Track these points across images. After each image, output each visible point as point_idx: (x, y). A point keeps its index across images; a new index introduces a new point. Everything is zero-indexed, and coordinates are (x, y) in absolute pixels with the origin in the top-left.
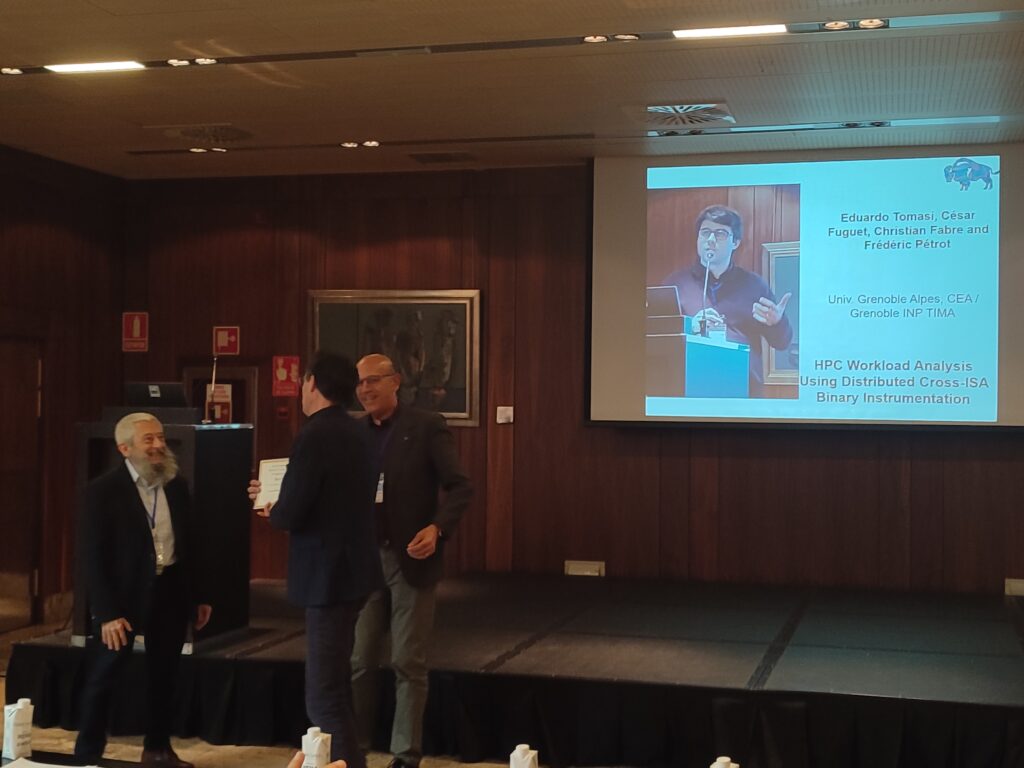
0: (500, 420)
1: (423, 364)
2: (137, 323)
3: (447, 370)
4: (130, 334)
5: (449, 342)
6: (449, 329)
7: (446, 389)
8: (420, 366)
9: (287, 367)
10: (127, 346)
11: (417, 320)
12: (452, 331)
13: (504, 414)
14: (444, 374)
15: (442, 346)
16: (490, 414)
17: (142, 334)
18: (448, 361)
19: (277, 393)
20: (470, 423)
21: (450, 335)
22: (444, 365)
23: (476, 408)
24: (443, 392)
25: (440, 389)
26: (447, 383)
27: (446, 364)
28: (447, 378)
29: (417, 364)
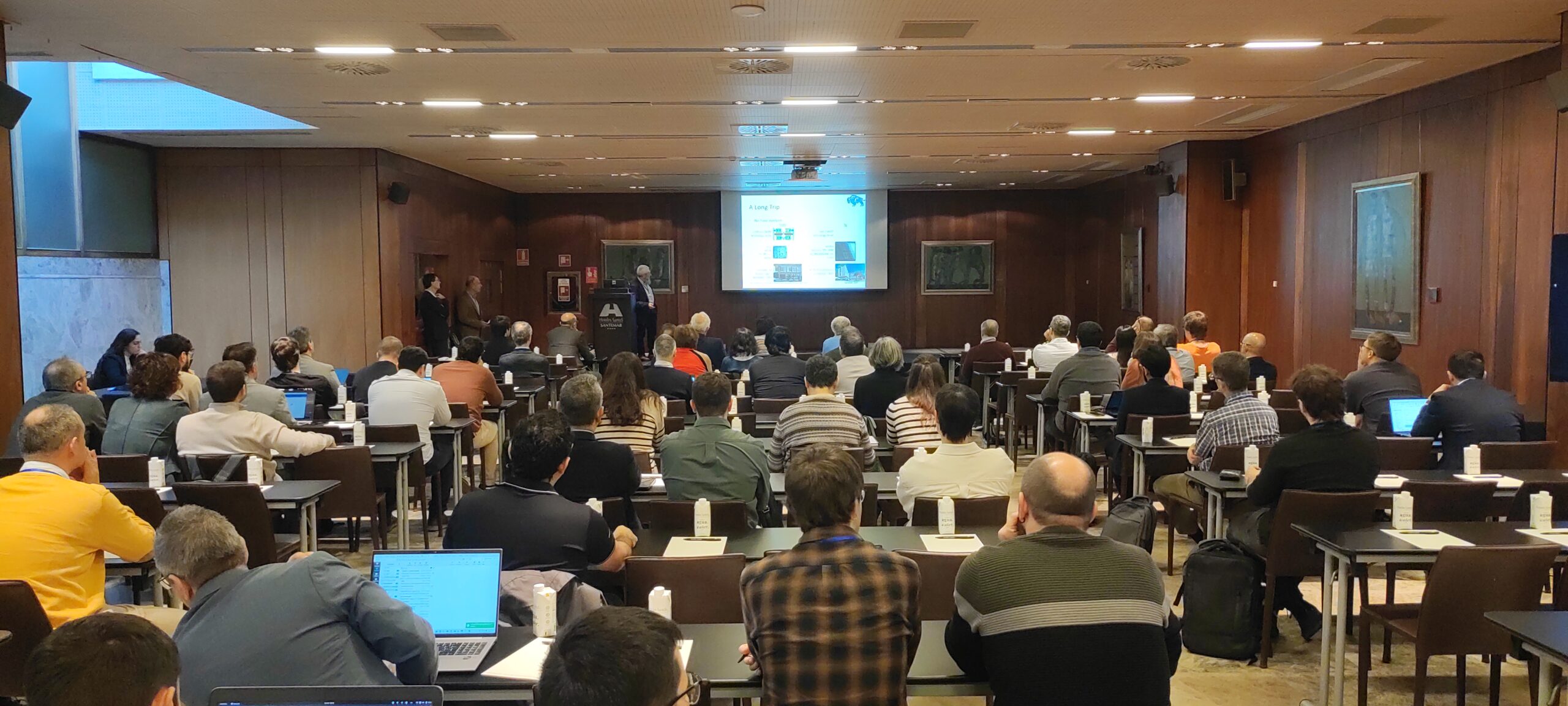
0: (683, 291)
2: (523, 254)
3: (661, 271)
4: (520, 258)
7: (661, 279)
9: (592, 271)
10: (520, 263)
11: (648, 252)
13: (684, 289)
14: (659, 273)
15: (659, 262)
16: (679, 289)
17: (526, 259)
18: (661, 268)
19: (588, 282)
22: (659, 270)
23: (673, 287)
26: (661, 277)
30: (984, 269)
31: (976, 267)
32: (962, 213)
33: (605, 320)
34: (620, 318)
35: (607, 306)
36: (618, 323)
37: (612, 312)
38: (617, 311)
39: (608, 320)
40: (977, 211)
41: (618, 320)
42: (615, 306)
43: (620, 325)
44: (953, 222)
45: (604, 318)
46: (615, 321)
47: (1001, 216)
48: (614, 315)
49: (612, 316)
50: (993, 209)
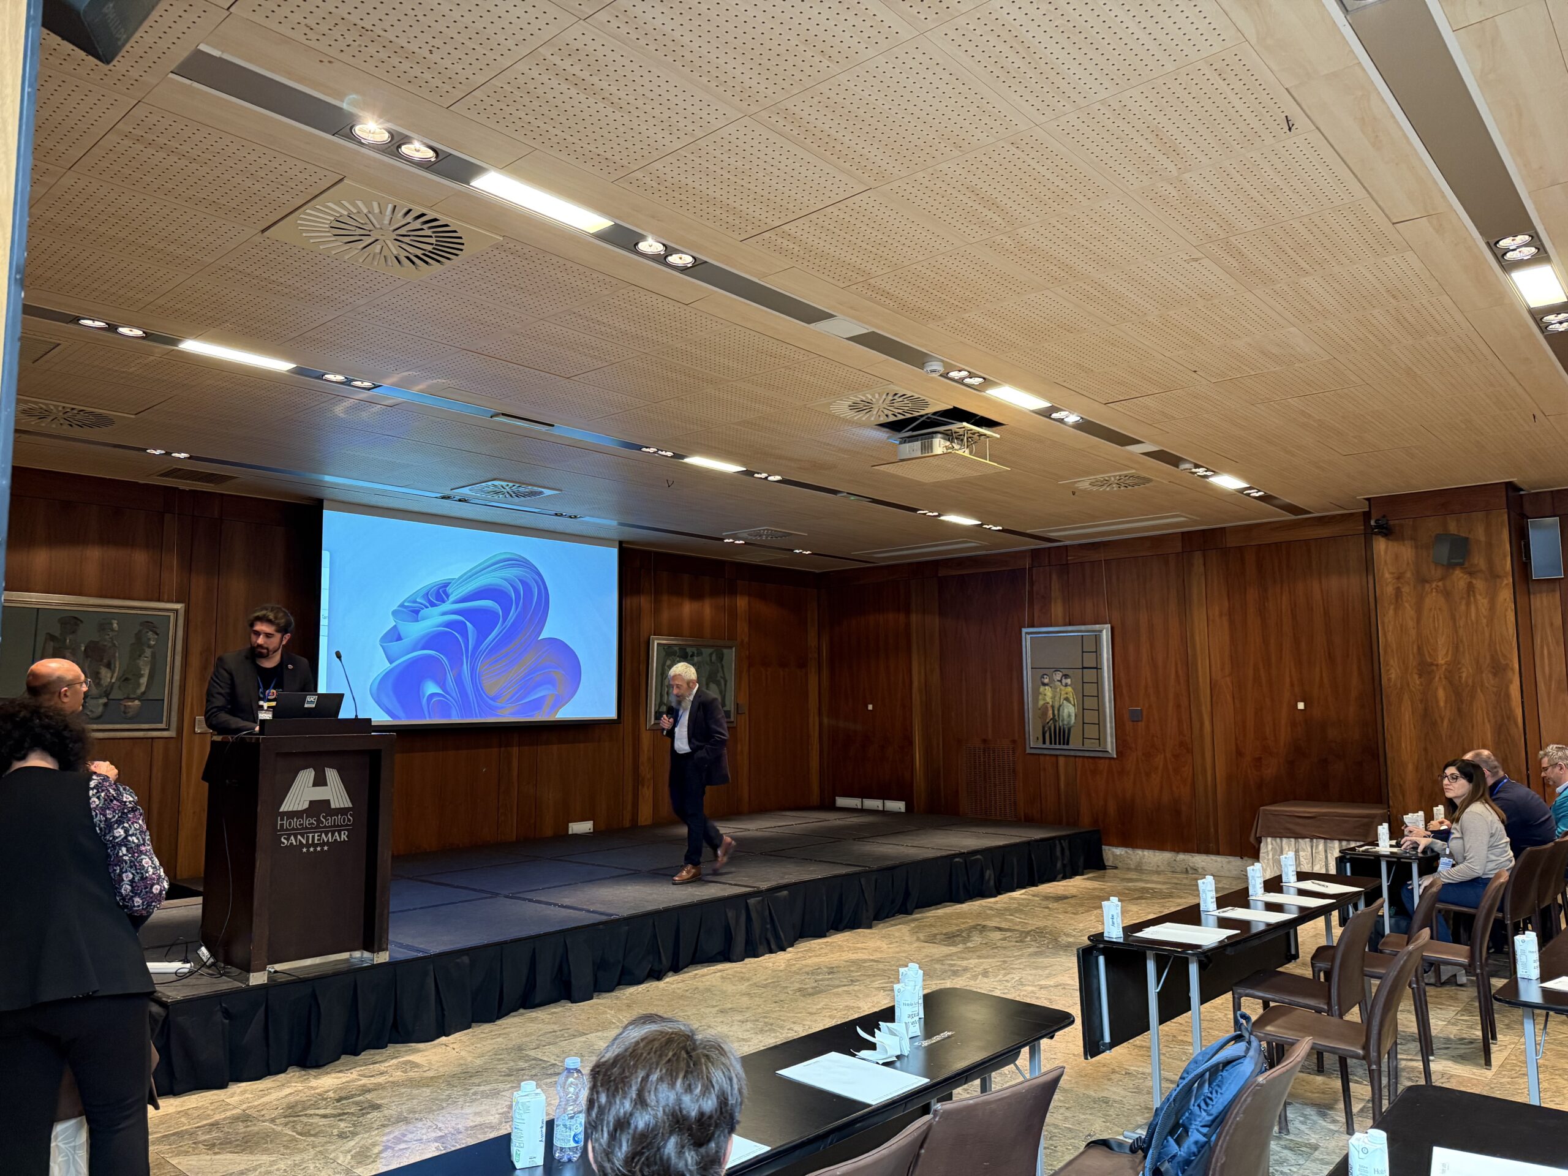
0: (198, 729)
1: (116, 675)
5: (148, 652)
6: (149, 639)
7: (140, 700)
8: (111, 678)
11: (113, 630)
12: (152, 643)
14: (139, 685)
15: (140, 656)
18: (146, 672)
20: (165, 734)
21: (149, 646)
23: (174, 719)
24: (137, 702)
25: (134, 699)
26: (144, 693)
27: (142, 676)
28: (143, 689)
29: (109, 675)
30: (725, 685)
31: (718, 684)
32: (696, 595)
33: (295, 823)
34: (342, 811)
35: (306, 776)
36: (337, 828)
37: (320, 793)
38: (335, 792)
39: (306, 822)
40: (715, 593)
41: (339, 819)
42: (332, 775)
43: (344, 837)
44: (688, 609)
45: (291, 815)
46: (327, 822)
47: (742, 603)
48: (328, 801)
49: (319, 807)
50: (733, 592)
